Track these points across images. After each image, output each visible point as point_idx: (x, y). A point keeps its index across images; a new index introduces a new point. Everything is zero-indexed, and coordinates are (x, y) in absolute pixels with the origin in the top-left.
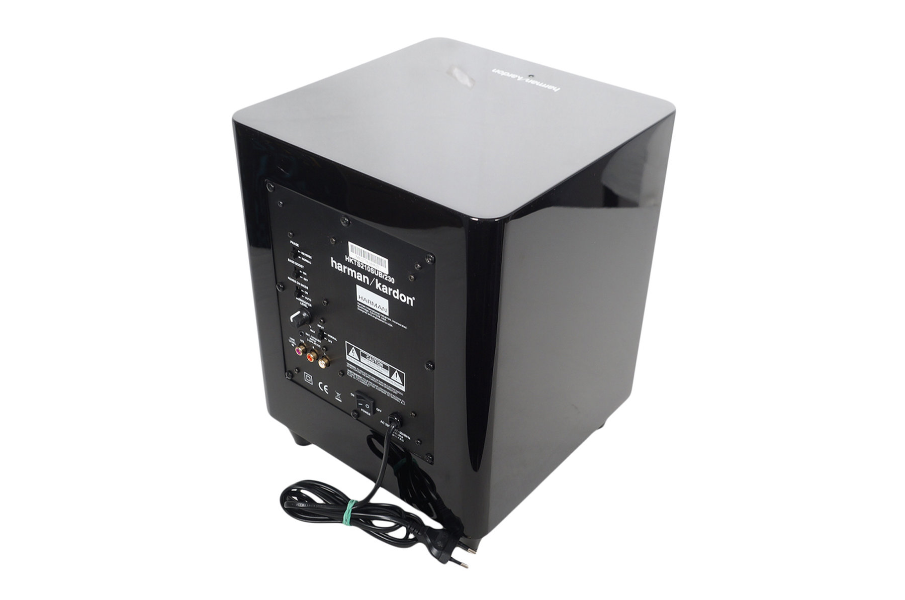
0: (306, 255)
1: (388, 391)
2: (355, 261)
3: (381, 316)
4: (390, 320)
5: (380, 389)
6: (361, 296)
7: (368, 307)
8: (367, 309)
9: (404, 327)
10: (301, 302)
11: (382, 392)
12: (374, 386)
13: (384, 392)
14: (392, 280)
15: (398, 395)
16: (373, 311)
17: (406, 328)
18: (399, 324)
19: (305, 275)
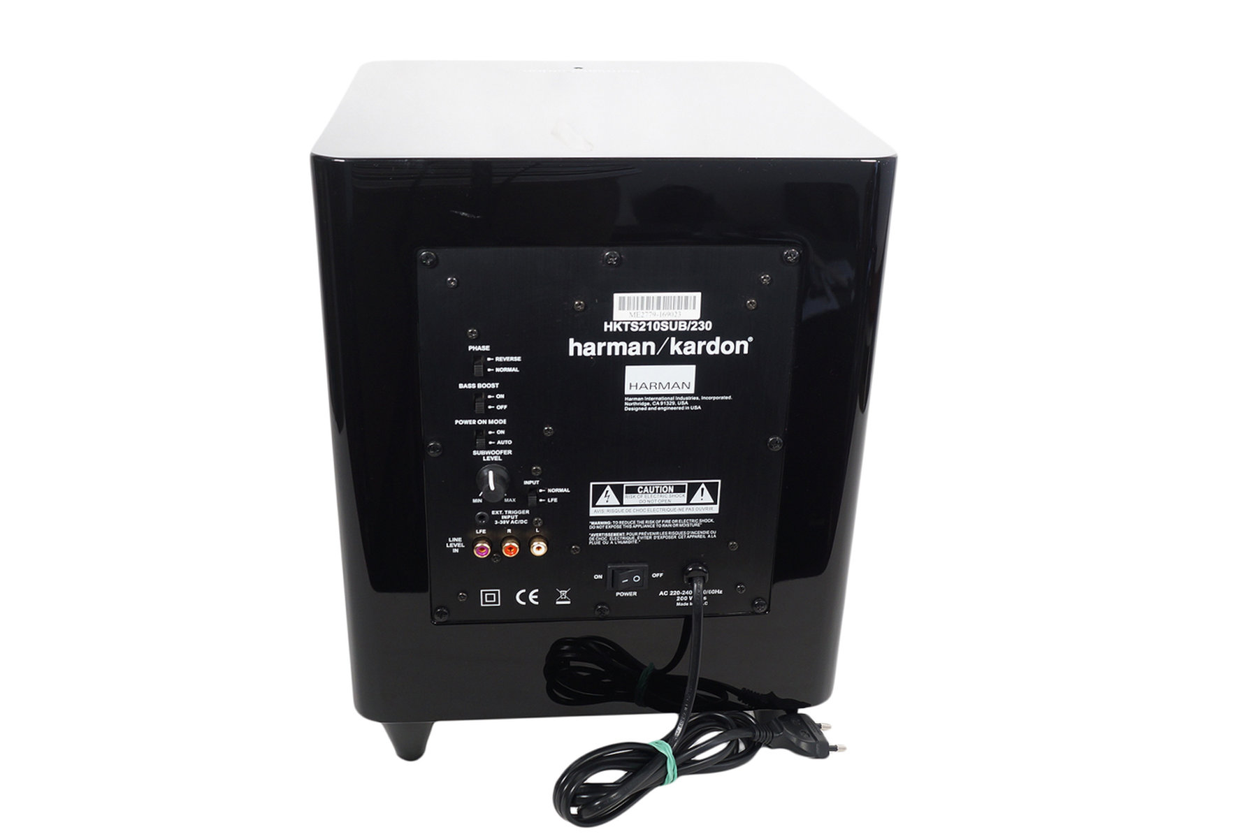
0: (507, 359)
1: (679, 529)
2: (626, 324)
3: (676, 402)
4: (697, 398)
5: (664, 536)
6: (634, 384)
7: (648, 396)
8: (647, 401)
9: (726, 398)
10: (486, 456)
11: (669, 537)
12: (648, 536)
13: (672, 536)
14: (707, 326)
15: (704, 527)
16: (660, 399)
17: (730, 398)
18: (714, 398)
19: (501, 399)
